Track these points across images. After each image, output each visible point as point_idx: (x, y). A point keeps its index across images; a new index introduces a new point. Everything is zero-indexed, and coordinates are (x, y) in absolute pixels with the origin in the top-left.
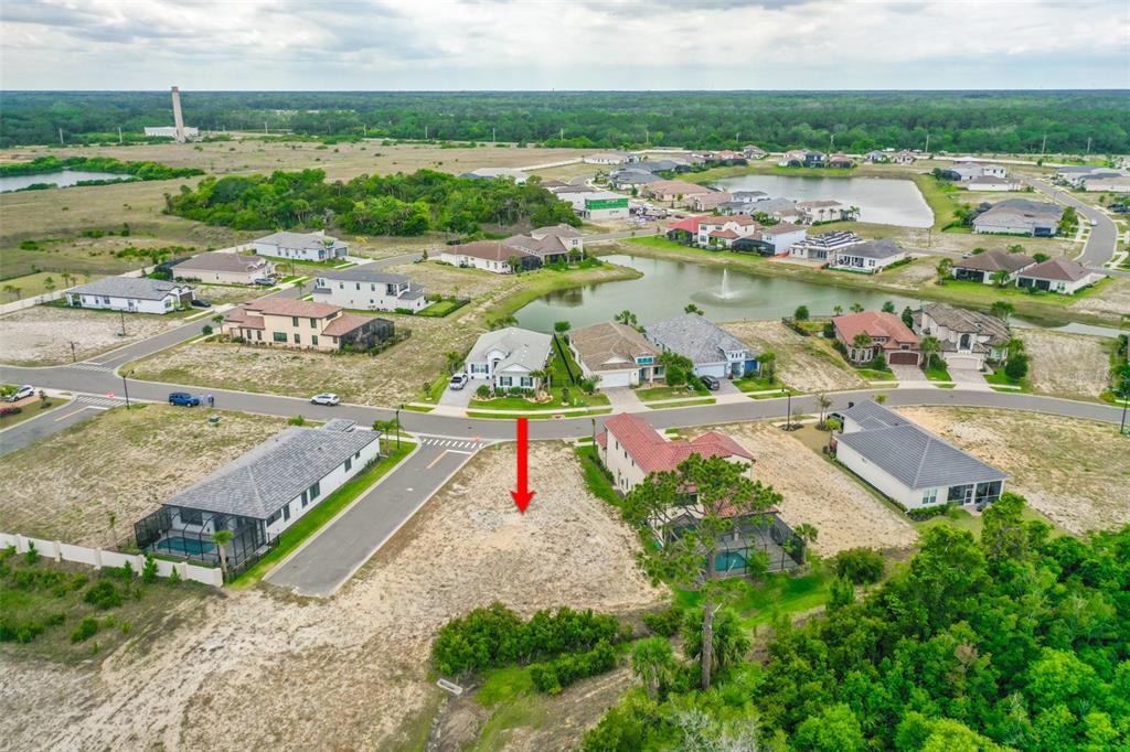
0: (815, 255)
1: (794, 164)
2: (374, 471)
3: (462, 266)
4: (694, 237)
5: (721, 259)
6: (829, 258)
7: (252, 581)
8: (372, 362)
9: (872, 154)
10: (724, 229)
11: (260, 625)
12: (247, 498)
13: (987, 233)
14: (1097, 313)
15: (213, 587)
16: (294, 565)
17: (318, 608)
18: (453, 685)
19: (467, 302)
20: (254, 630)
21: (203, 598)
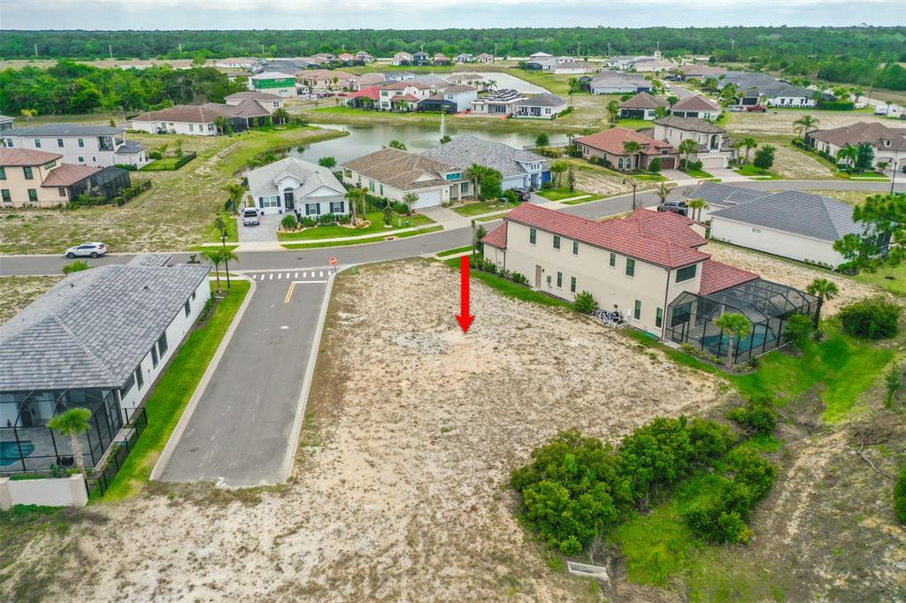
0: (494, 110)
1: (404, 63)
2: (218, 315)
3: (160, 133)
4: (375, 104)
5: (411, 118)
6: (508, 111)
7: (136, 485)
8: (122, 212)
9: (461, 56)
10: (404, 93)
11: (201, 553)
12: (72, 361)
13: (604, 94)
14: (748, 132)
15: (71, 509)
16: (189, 446)
17: (282, 501)
18: (589, 566)
19: (194, 156)
20: (199, 564)
21: (63, 531)
